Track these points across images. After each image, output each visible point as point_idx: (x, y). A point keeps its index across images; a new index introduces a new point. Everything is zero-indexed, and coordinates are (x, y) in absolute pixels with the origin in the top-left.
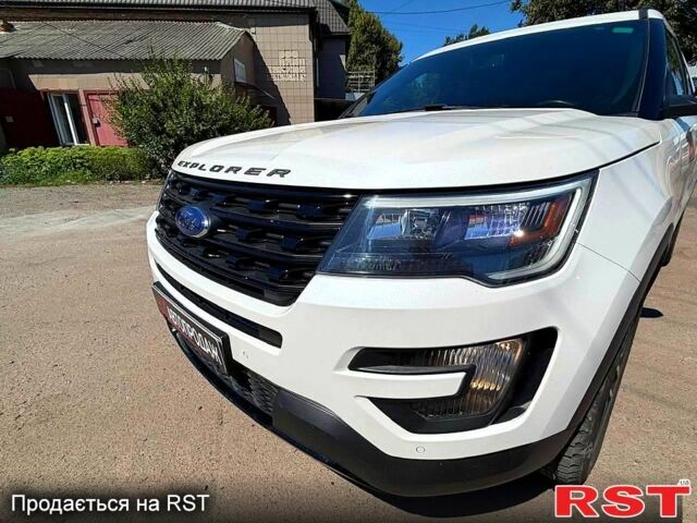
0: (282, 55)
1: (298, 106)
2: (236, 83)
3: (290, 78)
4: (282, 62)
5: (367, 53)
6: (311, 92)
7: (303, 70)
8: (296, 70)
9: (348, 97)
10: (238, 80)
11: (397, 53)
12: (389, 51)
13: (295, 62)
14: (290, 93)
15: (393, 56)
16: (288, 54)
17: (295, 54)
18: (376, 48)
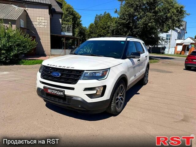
0: (38, 18)
1: (44, 36)
2: (21, 27)
3: (41, 26)
4: (38, 21)
5: (68, 18)
6: (49, 32)
7: (46, 24)
8: (43, 24)
9: (62, 33)
10: (22, 26)
11: (79, 19)
12: (76, 18)
13: (43, 21)
14: (41, 31)
15: (78, 20)
16: (40, 18)
17: (43, 18)
18: (72, 17)
